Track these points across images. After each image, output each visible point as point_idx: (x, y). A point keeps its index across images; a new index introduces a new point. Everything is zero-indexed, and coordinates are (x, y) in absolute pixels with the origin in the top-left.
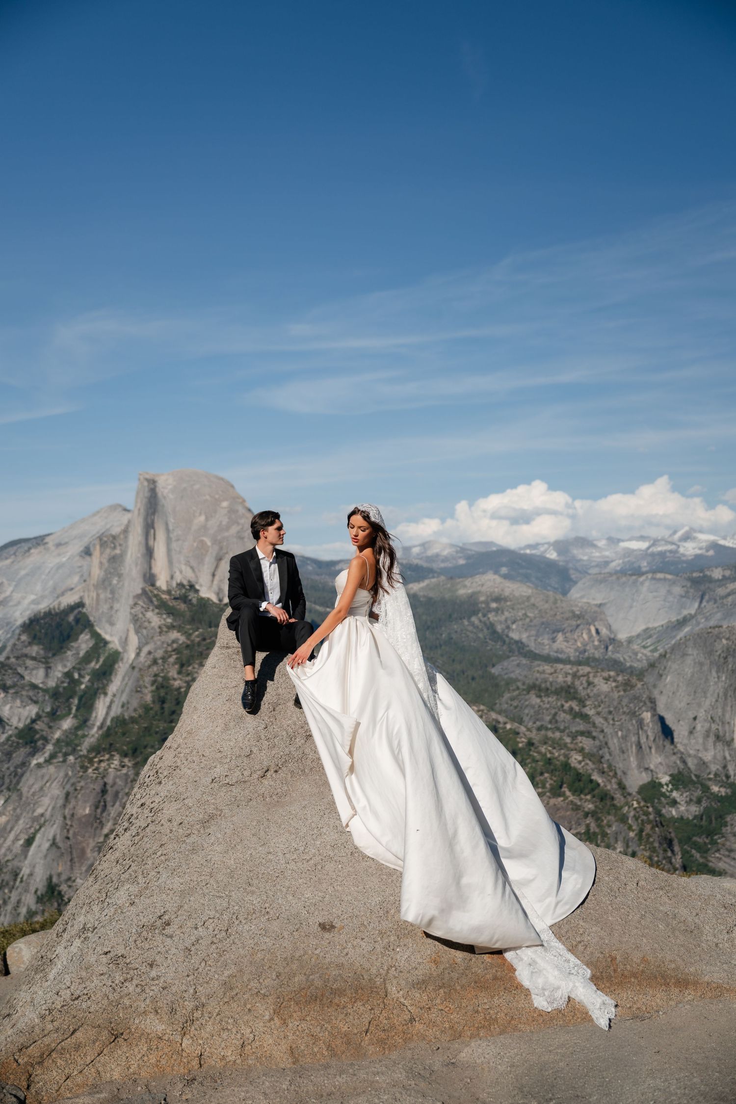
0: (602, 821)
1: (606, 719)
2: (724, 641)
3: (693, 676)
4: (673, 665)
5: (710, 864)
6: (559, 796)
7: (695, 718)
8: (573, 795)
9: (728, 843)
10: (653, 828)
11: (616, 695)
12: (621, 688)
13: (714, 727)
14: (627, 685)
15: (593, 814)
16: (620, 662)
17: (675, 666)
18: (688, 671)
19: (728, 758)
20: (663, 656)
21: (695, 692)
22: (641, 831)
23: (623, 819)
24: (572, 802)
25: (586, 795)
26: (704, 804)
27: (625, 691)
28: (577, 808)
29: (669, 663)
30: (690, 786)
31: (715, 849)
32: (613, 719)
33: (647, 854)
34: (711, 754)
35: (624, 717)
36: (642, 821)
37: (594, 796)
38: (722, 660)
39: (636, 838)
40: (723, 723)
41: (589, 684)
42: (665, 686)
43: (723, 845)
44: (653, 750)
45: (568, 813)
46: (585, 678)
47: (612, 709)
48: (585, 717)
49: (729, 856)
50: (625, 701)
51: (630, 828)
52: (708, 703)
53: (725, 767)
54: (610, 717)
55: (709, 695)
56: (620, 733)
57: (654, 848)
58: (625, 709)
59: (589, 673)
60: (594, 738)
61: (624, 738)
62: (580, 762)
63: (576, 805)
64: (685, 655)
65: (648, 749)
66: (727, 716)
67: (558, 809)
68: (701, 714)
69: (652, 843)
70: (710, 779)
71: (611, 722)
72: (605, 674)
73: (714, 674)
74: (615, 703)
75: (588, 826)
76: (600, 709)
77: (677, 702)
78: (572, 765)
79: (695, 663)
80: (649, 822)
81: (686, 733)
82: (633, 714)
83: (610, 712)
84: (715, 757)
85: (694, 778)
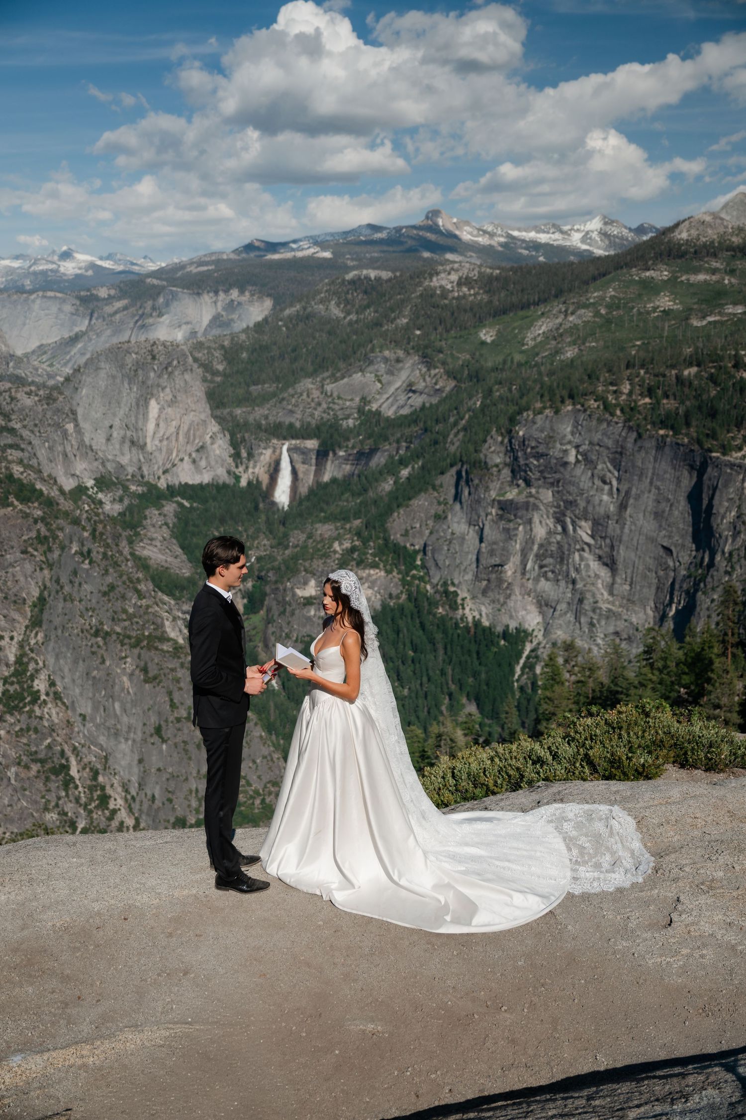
0: (51, 525)
1: (32, 432)
2: (134, 356)
3: (107, 388)
4: (87, 379)
5: (137, 553)
6: (8, 506)
7: (111, 427)
8: (21, 504)
9: (149, 534)
10: (105, 527)
11: (40, 409)
12: (44, 402)
13: (129, 433)
14: (49, 399)
15: (43, 519)
16: (22, 378)
17: (89, 380)
18: (102, 384)
19: (142, 460)
20: (77, 370)
21: (110, 403)
22: (94, 530)
23: (76, 522)
24: (21, 510)
25: (33, 503)
26: (126, 502)
27: (48, 404)
28: (26, 516)
29: (84, 377)
30: (113, 487)
31: (139, 539)
32: (39, 432)
33: (102, 550)
34: (127, 458)
35: (49, 429)
36: (95, 521)
37: (40, 504)
38: (133, 373)
39: (91, 537)
40: (137, 430)
41: (12, 399)
42: (81, 398)
43: (146, 535)
44: (78, 458)
45: (19, 521)
46: (8, 394)
47: (37, 422)
48: (12, 431)
49: (151, 544)
50: (49, 414)
51: (84, 529)
52: (122, 412)
53: (140, 468)
54: (36, 429)
55: (122, 405)
56: (47, 444)
57: (108, 544)
58: (50, 421)
59: (10, 389)
60: (22, 450)
61: (51, 448)
62: (22, 473)
63: (25, 513)
64: (98, 369)
65: (73, 457)
66: (140, 423)
67: (9, 518)
68: (117, 423)
69: (105, 540)
70: (128, 480)
71: (38, 434)
72: (27, 389)
73: (126, 385)
74: (40, 416)
75: (38, 531)
76: (25, 423)
77: (93, 413)
78: (16, 476)
79: (108, 376)
80: (101, 522)
81: (104, 441)
82: (58, 426)
83: (36, 425)
84: (131, 460)
85: (114, 479)
